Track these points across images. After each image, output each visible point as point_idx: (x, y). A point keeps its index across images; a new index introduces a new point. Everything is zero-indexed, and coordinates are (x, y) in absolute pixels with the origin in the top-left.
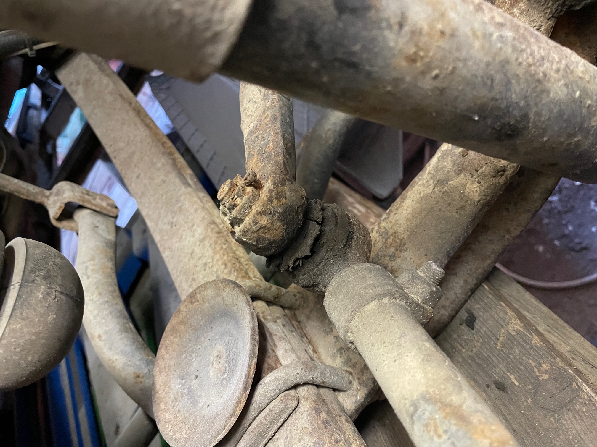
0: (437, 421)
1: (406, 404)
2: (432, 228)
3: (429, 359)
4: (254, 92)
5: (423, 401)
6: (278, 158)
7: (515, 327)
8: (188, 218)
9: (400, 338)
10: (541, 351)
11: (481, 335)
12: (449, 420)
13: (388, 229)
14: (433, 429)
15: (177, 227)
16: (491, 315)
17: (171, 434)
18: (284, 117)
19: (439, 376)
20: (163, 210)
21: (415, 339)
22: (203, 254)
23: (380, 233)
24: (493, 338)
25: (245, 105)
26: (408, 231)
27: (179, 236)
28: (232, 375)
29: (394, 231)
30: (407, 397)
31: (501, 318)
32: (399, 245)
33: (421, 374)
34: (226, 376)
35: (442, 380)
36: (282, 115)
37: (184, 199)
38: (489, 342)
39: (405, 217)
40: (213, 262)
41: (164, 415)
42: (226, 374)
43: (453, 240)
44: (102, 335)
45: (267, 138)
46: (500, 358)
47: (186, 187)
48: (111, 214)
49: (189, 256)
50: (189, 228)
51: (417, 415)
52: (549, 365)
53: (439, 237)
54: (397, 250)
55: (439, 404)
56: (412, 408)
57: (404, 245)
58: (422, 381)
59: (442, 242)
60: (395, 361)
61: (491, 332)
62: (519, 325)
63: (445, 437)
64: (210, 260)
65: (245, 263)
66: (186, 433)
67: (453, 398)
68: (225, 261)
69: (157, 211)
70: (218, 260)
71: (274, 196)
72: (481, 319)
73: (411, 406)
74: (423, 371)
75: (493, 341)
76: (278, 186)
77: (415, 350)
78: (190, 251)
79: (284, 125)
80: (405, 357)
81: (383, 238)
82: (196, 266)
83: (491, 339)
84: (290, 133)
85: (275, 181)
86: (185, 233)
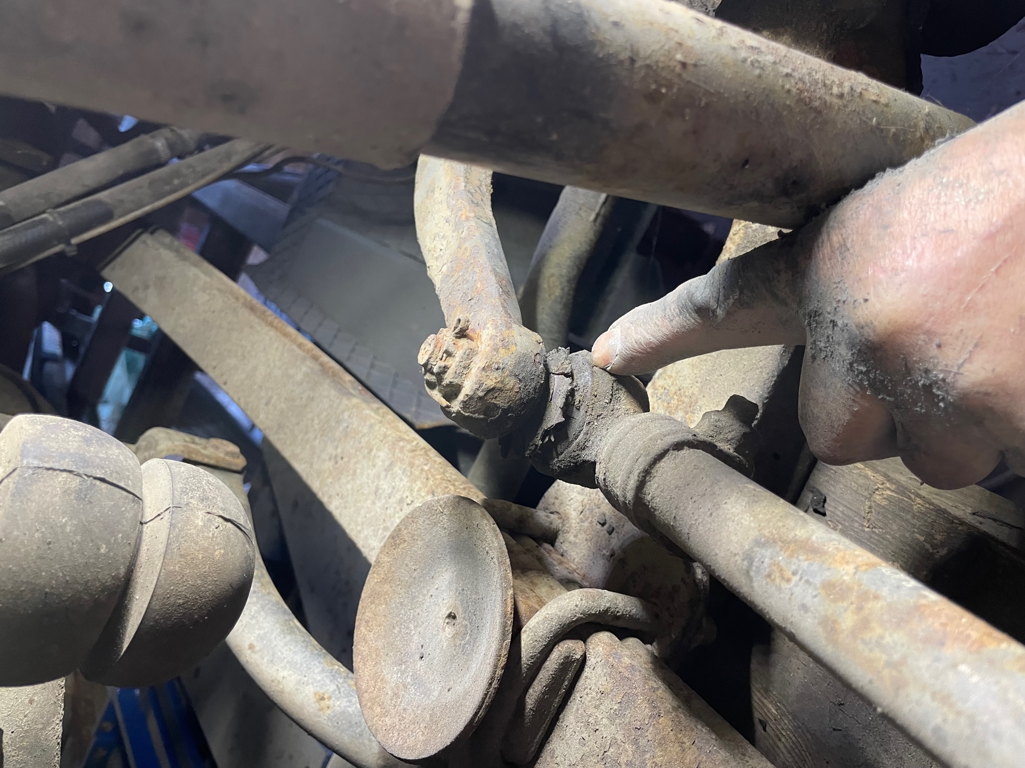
0: (782, 564)
1: (737, 561)
2: (731, 368)
3: (757, 499)
4: (439, 225)
5: (759, 547)
6: (493, 300)
7: (884, 492)
8: (360, 442)
9: (712, 486)
10: (929, 517)
11: (838, 519)
12: (797, 557)
13: (668, 388)
14: (778, 575)
15: (345, 460)
16: (846, 486)
17: (400, 742)
18: (490, 247)
19: (774, 514)
20: (317, 441)
21: (733, 483)
22: (394, 488)
23: (657, 397)
24: (856, 518)
25: (429, 245)
26: (697, 382)
27: (351, 472)
28: (479, 633)
29: (677, 388)
30: (736, 552)
31: (861, 486)
32: (689, 405)
33: (749, 518)
34: (468, 637)
35: (779, 518)
36: (486, 245)
37: (349, 416)
38: (852, 526)
39: (689, 364)
40: (412, 494)
41: (382, 721)
42: (468, 635)
43: (764, 377)
44: (255, 643)
45: (471, 278)
46: (873, 543)
47: (348, 399)
48: (234, 468)
49: (372, 497)
50: (364, 457)
51: (754, 568)
52: (945, 534)
53: (743, 378)
54: (687, 413)
55: (780, 543)
56: (745, 563)
57: (696, 402)
58: (752, 525)
59: (750, 384)
60: (711, 514)
61: (851, 509)
62: (888, 489)
63: (795, 579)
64: (407, 493)
65: (461, 487)
66: (423, 733)
67: (797, 532)
68: (431, 487)
69: (308, 447)
70: (420, 490)
71: (500, 344)
72: (833, 496)
73: (743, 560)
74: (750, 514)
75: (858, 522)
76: (501, 329)
77: (735, 494)
78: (373, 489)
79: (491, 258)
80: (724, 506)
81: (663, 401)
82: (387, 509)
83: (853, 520)
84: (502, 267)
85: (496, 325)
86: (359, 466)
